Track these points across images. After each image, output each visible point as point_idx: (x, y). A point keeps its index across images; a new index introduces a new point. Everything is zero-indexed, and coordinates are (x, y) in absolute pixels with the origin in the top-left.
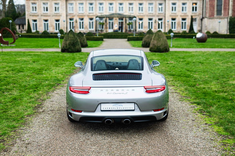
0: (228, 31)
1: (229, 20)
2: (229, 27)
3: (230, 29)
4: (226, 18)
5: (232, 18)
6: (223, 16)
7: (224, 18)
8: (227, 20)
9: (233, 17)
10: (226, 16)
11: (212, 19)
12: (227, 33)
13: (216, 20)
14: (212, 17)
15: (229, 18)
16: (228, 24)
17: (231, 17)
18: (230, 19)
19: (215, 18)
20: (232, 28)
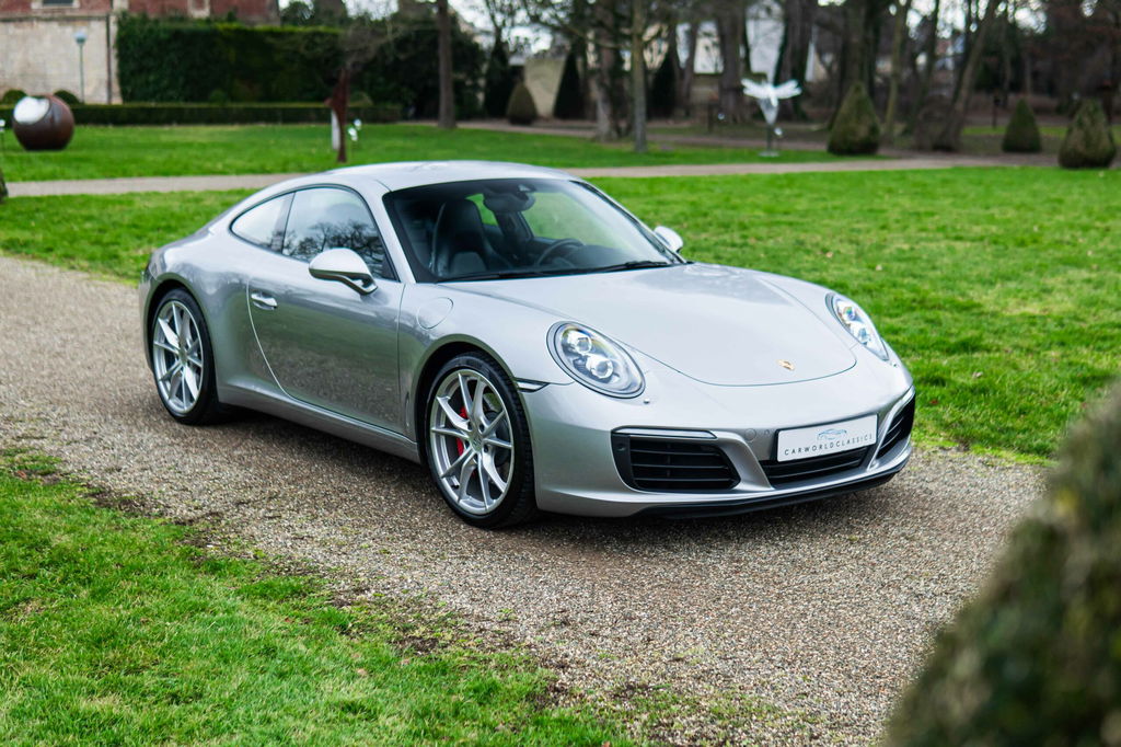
0: (116, 88)
1: (114, 29)
2: (121, 66)
3: (124, 79)
4: (99, 19)
5: (133, 21)
6: (82, 7)
7: (88, 19)
8: (104, 31)
9: (135, 15)
10: (97, 7)
11: (21, 20)
12: (110, 97)
13: (42, 26)
14: (18, 13)
15: (113, 19)
16: (114, 52)
17: (124, 14)
18: (119, 23)
19: (39, 19)
20: (132, 73)
